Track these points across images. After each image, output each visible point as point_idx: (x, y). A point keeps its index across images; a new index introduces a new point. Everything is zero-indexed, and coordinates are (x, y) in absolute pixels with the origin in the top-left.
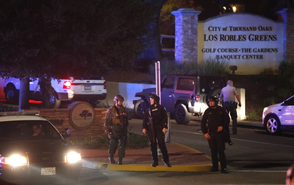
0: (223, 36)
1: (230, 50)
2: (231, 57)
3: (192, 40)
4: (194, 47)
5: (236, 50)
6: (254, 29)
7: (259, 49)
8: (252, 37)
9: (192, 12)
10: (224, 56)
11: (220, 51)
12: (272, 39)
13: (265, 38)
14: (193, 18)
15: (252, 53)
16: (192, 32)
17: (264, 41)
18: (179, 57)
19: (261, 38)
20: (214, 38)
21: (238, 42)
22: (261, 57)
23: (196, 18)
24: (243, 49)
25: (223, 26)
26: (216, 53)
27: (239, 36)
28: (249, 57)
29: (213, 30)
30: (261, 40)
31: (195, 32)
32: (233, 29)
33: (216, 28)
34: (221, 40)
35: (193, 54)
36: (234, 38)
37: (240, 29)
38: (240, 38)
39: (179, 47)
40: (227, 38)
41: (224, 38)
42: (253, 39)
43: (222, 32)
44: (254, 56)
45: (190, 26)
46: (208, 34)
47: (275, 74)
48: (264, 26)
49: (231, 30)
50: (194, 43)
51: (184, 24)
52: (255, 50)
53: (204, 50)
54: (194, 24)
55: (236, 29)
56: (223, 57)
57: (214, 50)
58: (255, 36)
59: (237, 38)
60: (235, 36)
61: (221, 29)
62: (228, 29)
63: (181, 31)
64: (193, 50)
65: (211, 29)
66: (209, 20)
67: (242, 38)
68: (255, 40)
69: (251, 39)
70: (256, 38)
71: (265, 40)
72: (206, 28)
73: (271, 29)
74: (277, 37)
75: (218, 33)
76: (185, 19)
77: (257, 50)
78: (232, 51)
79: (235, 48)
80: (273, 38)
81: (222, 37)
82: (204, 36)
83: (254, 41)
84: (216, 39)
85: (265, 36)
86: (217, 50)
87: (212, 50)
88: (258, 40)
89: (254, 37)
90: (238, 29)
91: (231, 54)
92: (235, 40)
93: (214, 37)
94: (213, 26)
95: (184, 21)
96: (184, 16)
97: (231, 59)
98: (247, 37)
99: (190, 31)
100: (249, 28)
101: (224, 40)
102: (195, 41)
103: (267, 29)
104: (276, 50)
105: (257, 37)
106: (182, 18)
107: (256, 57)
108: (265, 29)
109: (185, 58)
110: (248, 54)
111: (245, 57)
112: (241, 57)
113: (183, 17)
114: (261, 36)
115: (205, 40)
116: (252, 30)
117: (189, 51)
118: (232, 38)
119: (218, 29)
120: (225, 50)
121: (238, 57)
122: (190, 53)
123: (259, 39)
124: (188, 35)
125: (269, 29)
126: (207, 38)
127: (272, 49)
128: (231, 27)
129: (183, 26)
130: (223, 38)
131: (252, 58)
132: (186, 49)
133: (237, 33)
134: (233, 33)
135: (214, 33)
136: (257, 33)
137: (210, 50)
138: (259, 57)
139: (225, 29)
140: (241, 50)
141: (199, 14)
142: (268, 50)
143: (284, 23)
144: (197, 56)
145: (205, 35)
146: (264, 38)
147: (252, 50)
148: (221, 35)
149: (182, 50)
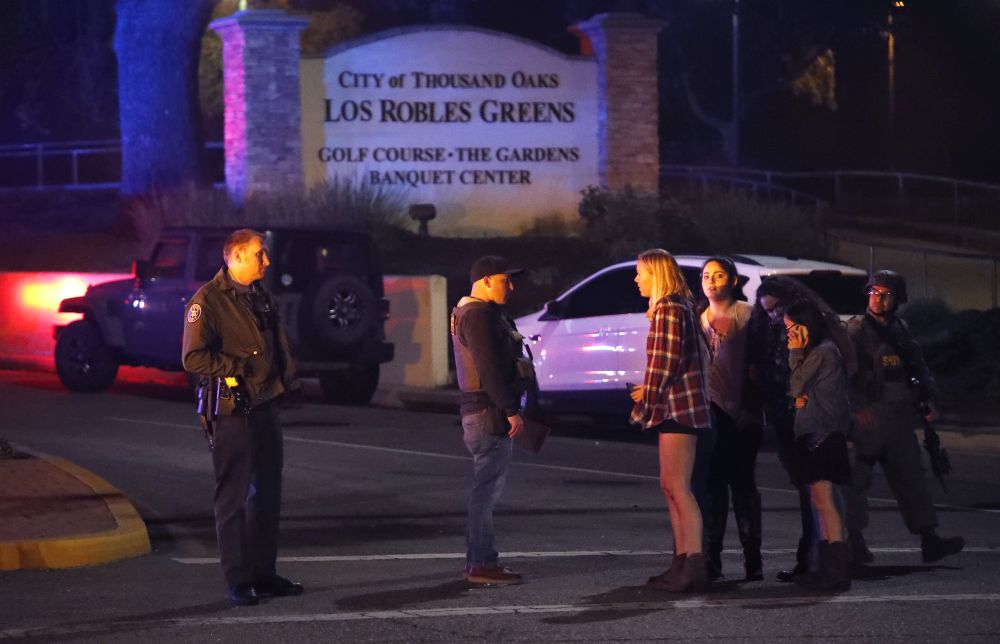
0: (392, 103)
1: (417, 155)
2: (421, 177)
3: (283, 117)
4: (290, 144)
5: (438, 155)
6: (499, 81)
7: (515, 152)
8: (490, 109)
9: (278, 19)
10: (397, 173)
11: (381, 155)
12: (558, 115)
13: (537, 112)
14: (282, 40)
15: (494, 165)
16: (279, 89)
17: (533, 125)
18: (239, 178)
19: (522, 113)
20: (361, 112)
21: (445, 127)
22: (525, 178)
23: (294, 44)
24: (461, 151)
25: (392, 72)
26: (369, 164)
27: (447, 105)
28: (483, 177)
29: (356, 84)
30: (521, 120)
31: (290, 91)
32: (423, 80)
33: (365, 76)
34: (384, 120)
35: (283, 166)
36: (428, 111)
37: (450, 80)
38: (449, 112)
39: (236, 144)
40: (405, 113)
41: (395, 112)
42: (495, 117)
43: (386, 92)
44: (501, 173)
45: (273, 70)
46: (337, 97)
47: (572, 234)
48: (532, 70)
49: (418, 85)
50: (288, 128)
51: (253, 63)
52: (503, 153)
53: (326, 154)
54: (287, 62)
55: (435, 81)
56: (393, 176)
57: (362, 154)
58: (503, 105)
59: (440, 112)
60: (432, 105)
61: (385, 82)
62: (410, 81)
63: (242, 87)
64: (285, 152)
65: (349, 80)
66: (342, 51)
67: (456, 113)
68: (503, 120)
69: (489, 117)
70: (506, 113)
71: (536, 120)
72: (330, 79)
73: (555, 82)
74: (574, 111)
75: (376, 95)
76: (254, 44)
77: (510, 154)
78: (424, 156)
79: (434, 145)
80: (564, 113)
81: (388, 107)
82: (323, 104)
83: (498, 124)
84: (366, 116)
85: (536, 105)
86: (370, 155)
87: (355, 154)
88: (512, 120)
89: (498, 110)
90: (444, 81)
91: (420, 166)
92: (432, 120)
93: (362, 110)
94: (356, 71)
95: (252, 52)
96: (249, 36)
97: (419, 183)
98: (474, 110)
99: (273, 87)
100: (480, 79)
101: (394, 120)
102: (292, 122)
103: (542, 83)
104: (571, 154)
105: (507, 109)
106: (243, 43)
107: (506, 177)
108: (536, 80)
109: (257, 180)
110: (480, 166)
111: (469, 178)
112: (455, 178)
113: (247, 39)
114: (521, 105)
115: (328, 118)
116: (489, 83)
117: (274, 157)
118: (421, 113)
119: (372, 81)
120: (400, 154)
121: (444, 177)
122: (276, 163)
123: (516, 115)
124: (267, 100)
125: (548, 81)
126: (335, 112)
127: (561, 151)
128: (418, 75)
129: (248, 68)
130: (391, 112)
131: (493, 179)
132: (259, 150)
133: (441, 96)
134: (425, 95)
135: (358, 95)
136: (510, 94)
137: (347, 154)
138: (518, 177)
139: (397, 82)
140: (456, 155)
141: (302, 28)
142: (548, 155)
143: (597, 61)
144: (300, 172)
145: (328, 103)
146: (531, 113)
147: (492, 154)
148: (383, 103)
149: (246, 154)
